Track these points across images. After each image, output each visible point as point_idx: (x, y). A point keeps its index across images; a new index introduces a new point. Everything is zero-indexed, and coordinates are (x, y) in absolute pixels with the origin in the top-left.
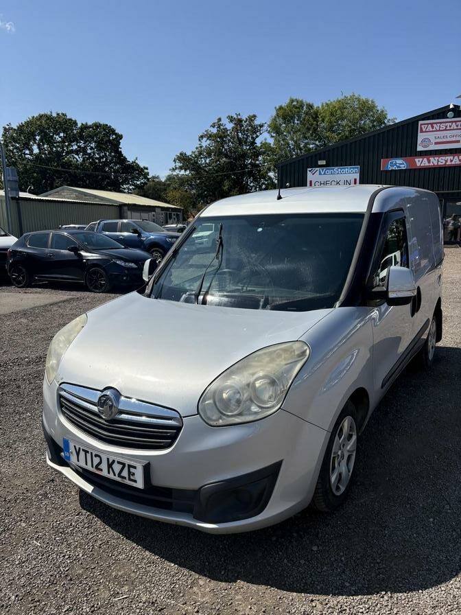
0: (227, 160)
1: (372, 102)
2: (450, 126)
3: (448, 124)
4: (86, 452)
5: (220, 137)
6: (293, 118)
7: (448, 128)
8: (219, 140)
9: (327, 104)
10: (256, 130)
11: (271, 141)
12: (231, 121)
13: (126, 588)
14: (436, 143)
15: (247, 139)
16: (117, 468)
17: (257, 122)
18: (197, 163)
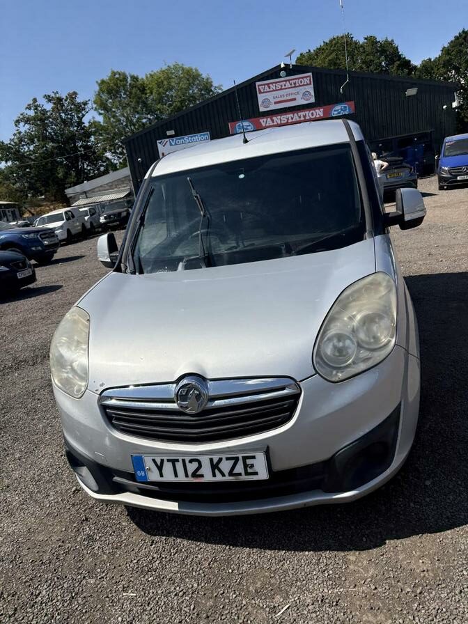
0: (55, 145)
1: (196, 70)
2: (285, 86)
3: (283, 83)
4: (174, 462)
5: (40, 119)
6: (118, 92)
7: (283, 87)
8: (39, 123)
9: (151, 75)
10: (80, 108)
11: (100, 119)
12: (50, 101)
13: (278, 599)
14: (276, 103)
15: (71, 119)
16: (226, 466)
17: (79, 100)
18: (19, 151)
